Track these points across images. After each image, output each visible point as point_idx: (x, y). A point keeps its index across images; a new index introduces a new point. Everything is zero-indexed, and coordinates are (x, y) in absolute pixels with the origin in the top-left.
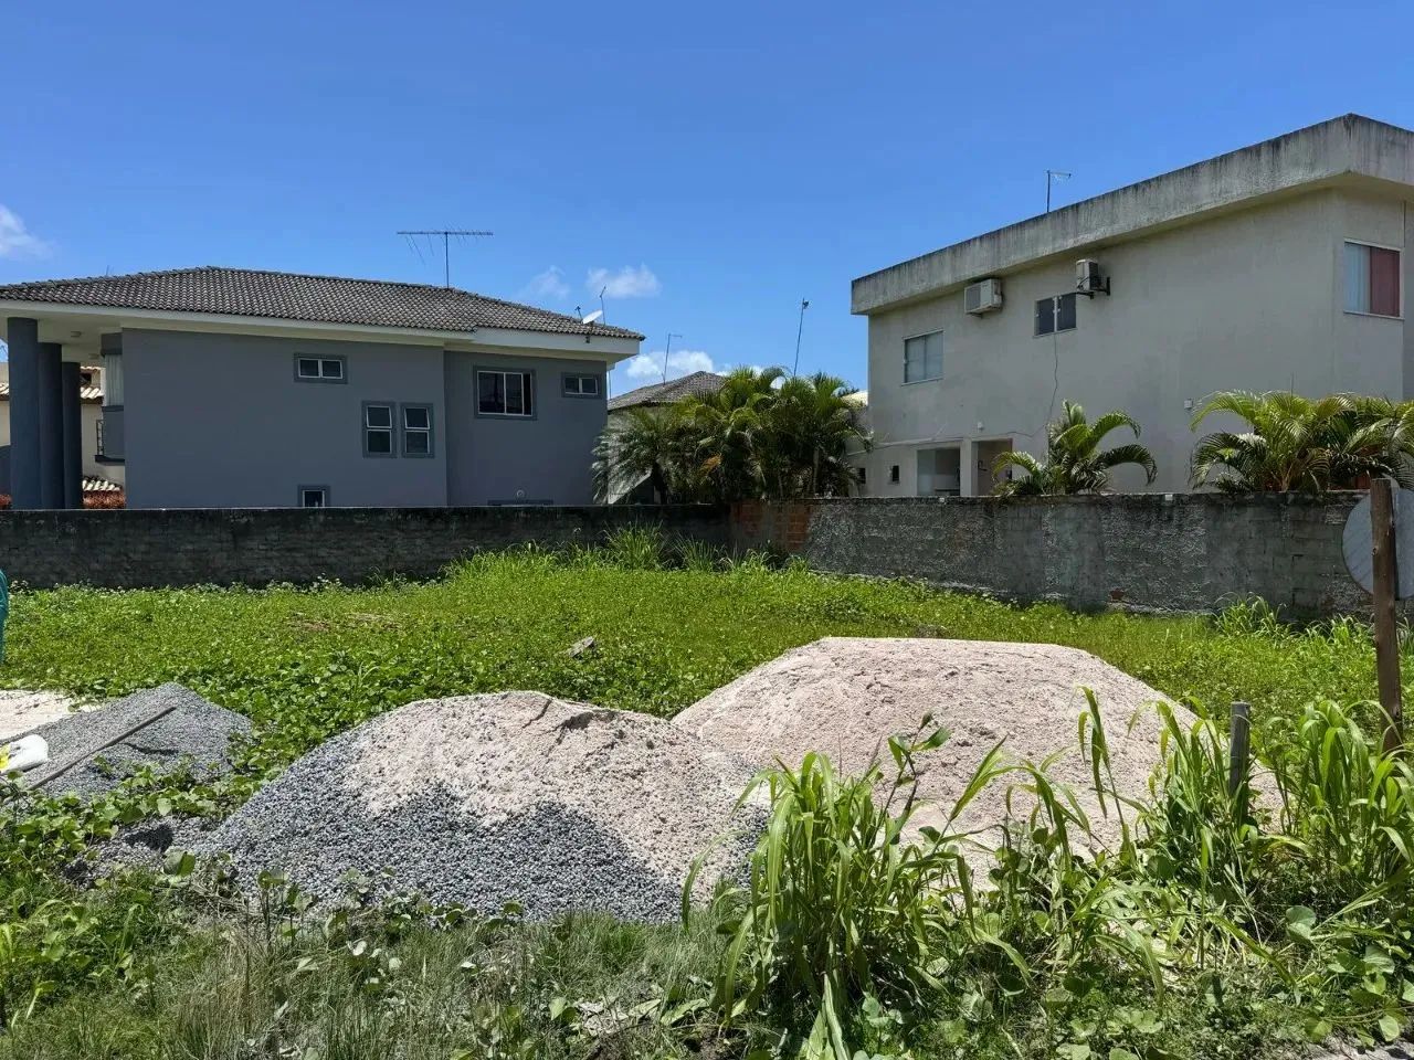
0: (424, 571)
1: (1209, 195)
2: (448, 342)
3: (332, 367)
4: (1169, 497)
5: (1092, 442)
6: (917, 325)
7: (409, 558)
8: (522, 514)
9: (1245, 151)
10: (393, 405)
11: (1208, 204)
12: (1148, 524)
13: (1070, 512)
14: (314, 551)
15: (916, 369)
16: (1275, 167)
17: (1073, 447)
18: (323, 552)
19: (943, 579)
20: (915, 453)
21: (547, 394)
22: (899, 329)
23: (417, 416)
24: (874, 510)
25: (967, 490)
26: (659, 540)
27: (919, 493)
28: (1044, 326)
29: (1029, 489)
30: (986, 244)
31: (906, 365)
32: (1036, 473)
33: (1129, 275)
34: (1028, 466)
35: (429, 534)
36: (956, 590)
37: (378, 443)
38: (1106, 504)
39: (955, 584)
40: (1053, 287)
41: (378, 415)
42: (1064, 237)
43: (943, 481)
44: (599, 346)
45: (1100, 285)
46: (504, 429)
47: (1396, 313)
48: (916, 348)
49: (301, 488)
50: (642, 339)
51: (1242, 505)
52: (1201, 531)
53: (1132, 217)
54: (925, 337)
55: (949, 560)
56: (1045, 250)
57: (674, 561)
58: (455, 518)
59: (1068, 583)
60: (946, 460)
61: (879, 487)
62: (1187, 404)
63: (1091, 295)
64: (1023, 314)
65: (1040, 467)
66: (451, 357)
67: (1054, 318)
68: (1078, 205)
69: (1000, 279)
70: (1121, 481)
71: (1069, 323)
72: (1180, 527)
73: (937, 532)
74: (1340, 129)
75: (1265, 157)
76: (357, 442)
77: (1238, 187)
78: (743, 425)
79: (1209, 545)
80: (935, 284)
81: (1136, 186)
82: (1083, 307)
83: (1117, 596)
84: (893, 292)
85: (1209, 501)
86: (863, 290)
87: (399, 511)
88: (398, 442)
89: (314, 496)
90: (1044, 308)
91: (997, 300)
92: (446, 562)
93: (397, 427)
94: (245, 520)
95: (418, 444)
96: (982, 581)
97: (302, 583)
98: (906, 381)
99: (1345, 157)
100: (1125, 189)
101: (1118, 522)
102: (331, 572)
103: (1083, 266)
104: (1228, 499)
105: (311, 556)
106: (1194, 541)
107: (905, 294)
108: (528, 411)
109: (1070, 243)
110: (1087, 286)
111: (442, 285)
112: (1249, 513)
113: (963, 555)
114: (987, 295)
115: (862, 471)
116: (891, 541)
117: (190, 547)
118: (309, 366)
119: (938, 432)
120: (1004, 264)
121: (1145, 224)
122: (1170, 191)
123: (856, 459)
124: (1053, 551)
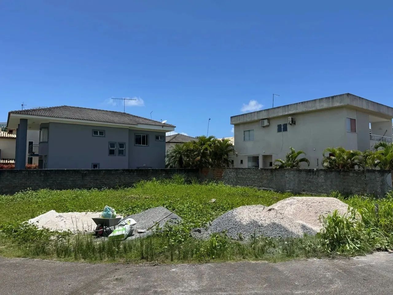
0: (129, 185)
1: (318, 106)
2: (130, 127)
3: (101, 133)
4: (315, 169)
5: (296, 157)
6: (247, 128)
7: (125, 182)
8: (151, 171)
9: (326, 98)
10: (116, 143)
11: (319, 108)
12: (311, 175)
13: (292, 172)
14: (102, 180)
15: (247, 138)
16: (333, 102)
17: (292, 157)
18: (104, 181)
19: (260, 187)
20: (247, 158)
21: (151, 139)
22: (242, 129)
23: (122, 145)
24: (241, 171)
25: (261, 166)
26: (185, 177)
27: (248, 167)
28: (279, 130)
29: (282, 167)
30: (266, 111)
31: (244, 137)
32: (283, 164)
33: (299, 120)
34: (281, 162)
35: (129, 175)
36: (264, 190)
37: (112, 152)
38: (300, 171)
39: (263, 188)
40: (282, 122)
41: (112, 145)
42: (285, 112)
43: (254, 164)
44: (165, 129)
45: (293, 122)
46: (141, 148)
47: (355, 131)
48: (247, 133)
49: (92, 164)
50: (175, 127)
51: (332, 171)
52: (322, 177)
53: (301, 109)
54: (249, 130)
55: (262, 182)
56: (281, 114)
57: (189, 182)
58: (135, 171)
59: (292, 188)
60: (255, 159)
61: (237, 165)
62: (314, 149)
63: (291, 124)
64: (274, 127)
65: (284, 162)
66: (130, 131)
67: (282, 128)
68: (288, 105)
69: (269, 119)
70: (303, 166)
71: (285, 129)
72: (318, 176)
73: (258, 176)
74: (346, 96)
75: (331, 99)
76: (107, 152)
77: (325, 105)
78: (206, 149)
79: (325, 180)
80: (253, 119)
81: (302, 103)
82: (289, 127)
83: (304, 191)
84: (242, 120)
85: (324, 170)
86: (233, 119)
87: (122, 170)
88: (117, 152)
89: (95, 166)
90: (279, 126)
91: (268, 124)
92: (134, 183)
93: (116, 148)
94: (85, 172)
95: (121, 153)
96: (271, 188)
97: (100, 188)
98: (244, 140)
99: (347, 101)
100: (300, 103)
101: (304, 174)
102: (106, 185)
103: (290, 118)
104: (328, 170)
105: (101, 181)
106: (321, 179)
107: (245, 121)
108: (147, 144)
109: (287, 113)
110: (291, 123)
111: (123, 112)
112: (333, 173)
113: (265, 181)
114: (266, 123)
115: (233, 161)
116: (246, 178)
117: (71, 179)
118: (96, 133)
119: (253, 153)
120: (270, 117)
121: (304, 111)
122: (310, 105)
123: (231, 157)
124: (288, 181)
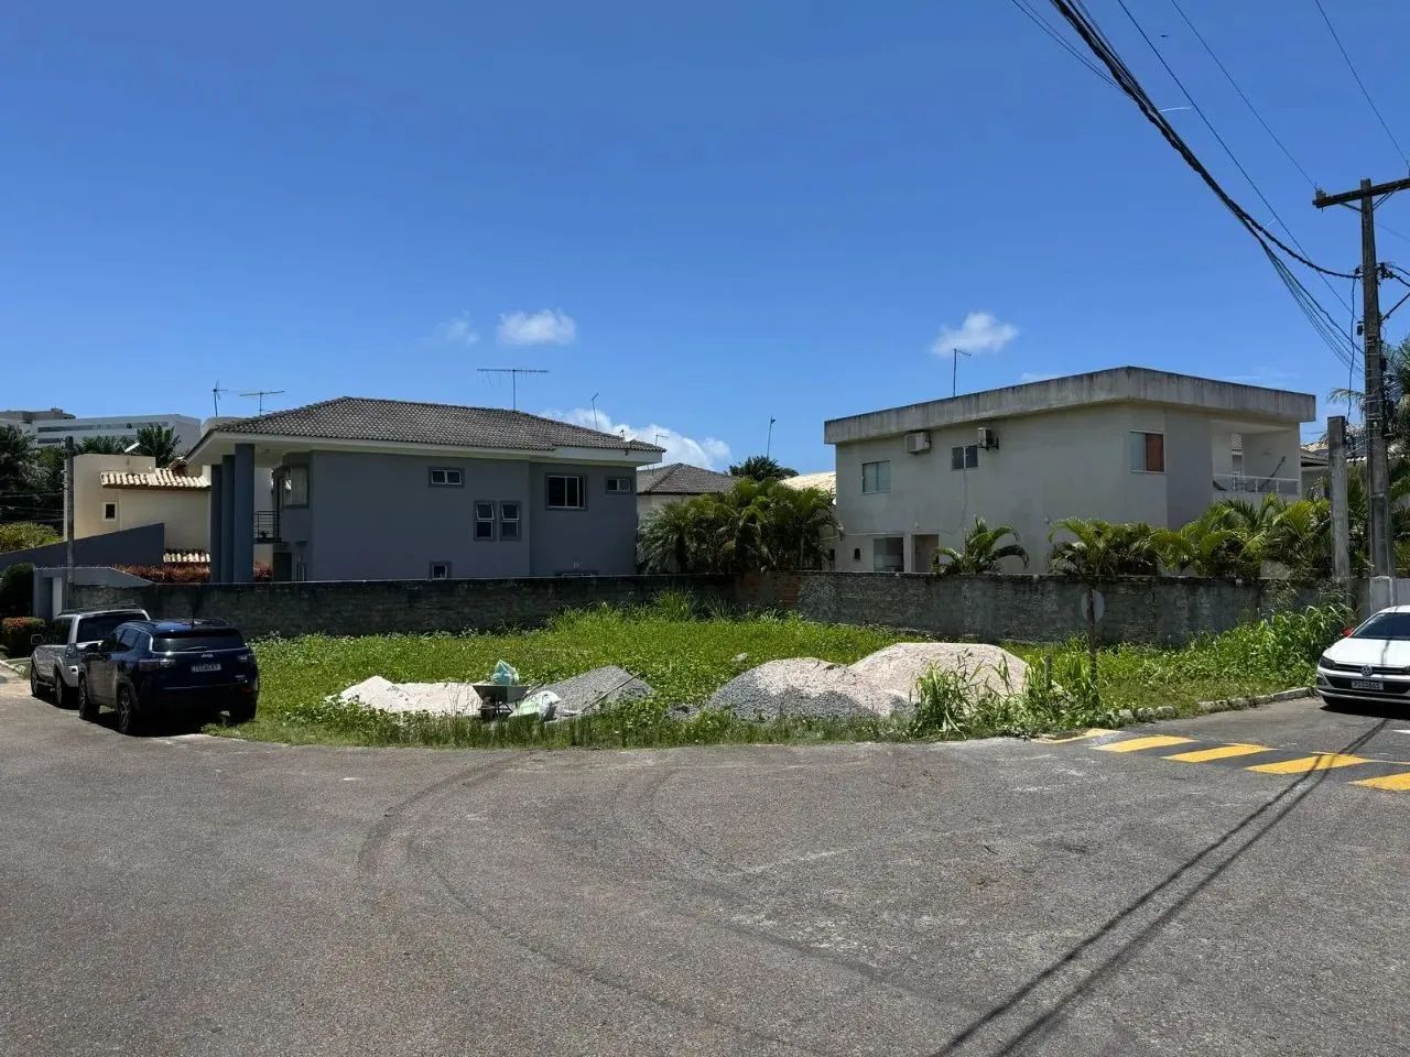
0: (533, 622)
1: (1055, 400)
2: (532, 457)
3: (454, 477)
4: (1036, 576)
5: (991, 543)
6: (873, 455)
7: (521, 614)
8: (595, 582)
9: (1075, 377)
10: (494, 503)
11: (1056, 405)
12: (1024, 592)
13: (979, 584)
14: (460, 610)
15: (871, 482)
16: (1091, 389)
17: (980, 544)
18: (466, 610)
19: (899, 625)
20: (872, 543)
21: (596, 493)
22: (858, 457)
23: (511, 510)
24: (849, 580)
25: (908, 568)
26: (692, 600)
27: (876, 569)
28: (957, 465)
29: (954, 569)
30: (920, 411)
31: (864, 481)
32: (957, 561)
33: (1008, 436)
34: (953, 556)
35: (534, 596)
36: (908, 633)
37: (483, 531)
38: (997, 580)
39: (907, 629)
40: (964, 441)
41: (485, 509)
42: (971, 412)
43: (893, 560)
44: (632, 457)
45: (992, 443)
46: (565, 515)
47: (1162, 470)
48: (871, 471)
49: (431, 563)
50: (665, 451)
51: (1077, 582)
52: (1054, 597)
53: (1011, 406)
54: (877, 463)
55: (902, 614)
56: (958, 419)
57: (703, 614)
58: (551, 585)
59: (979, 628)
60: (894, 545)
61: (844, 563)
62: (1046, 519)
63: (987, 448)
64: (943, 456)
65: (959, 556)
66: (534, 466)
67: (966, 459)
68: (978, 394)
69: (928, 432)
70: (1009, 566)
71: (973, 462)
72: (1042, 594)
73: (893, 596)
74: (1123, 373)
75: (1086, 382)
76: (471, 530)
77: (1071, 397)
78: (752, 519)
79: (1059, 606)
80: (885, 431)
81: (1013, 388)
82: (982, 456)
83: (1008, 635)
84: (856, 433)
85: (1059, 581)
86: (833, 430)
87: (516, 580)
88: (497, 530)
89: (439, 570)
90: (957, 451)
91: (927, 445)
92: (547, 616)
93: (496, 518)
94: (416, 588)
95: (509, 531)
96: (926, 627)
97: (456, 632)
98: (864, 491)
99: (1126, 390)
100: (1007, 388)
101: (1006, 591)
102: (472, 623)
103: (982, 431)
104: (1067, 580)
105: (459, 613)
106: (1050, 603)
107: (864, 435)
108: (581, 505)
109: (974, 417)
110: (984, 444)
111: (509, 408)
112: (1080, 586)
113: (912, 610)
114: (920, 442)
115: (832, 552)
116: (862, 601)
117: (381, 607)
118: (438, 476)
119: (886, 529)
120: (932, 425)
121: (1019, 411)
122: (1034, 393)
123: (828, 540)
124: (969, 608)
